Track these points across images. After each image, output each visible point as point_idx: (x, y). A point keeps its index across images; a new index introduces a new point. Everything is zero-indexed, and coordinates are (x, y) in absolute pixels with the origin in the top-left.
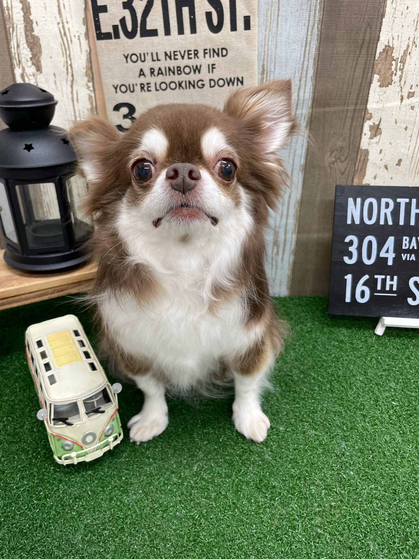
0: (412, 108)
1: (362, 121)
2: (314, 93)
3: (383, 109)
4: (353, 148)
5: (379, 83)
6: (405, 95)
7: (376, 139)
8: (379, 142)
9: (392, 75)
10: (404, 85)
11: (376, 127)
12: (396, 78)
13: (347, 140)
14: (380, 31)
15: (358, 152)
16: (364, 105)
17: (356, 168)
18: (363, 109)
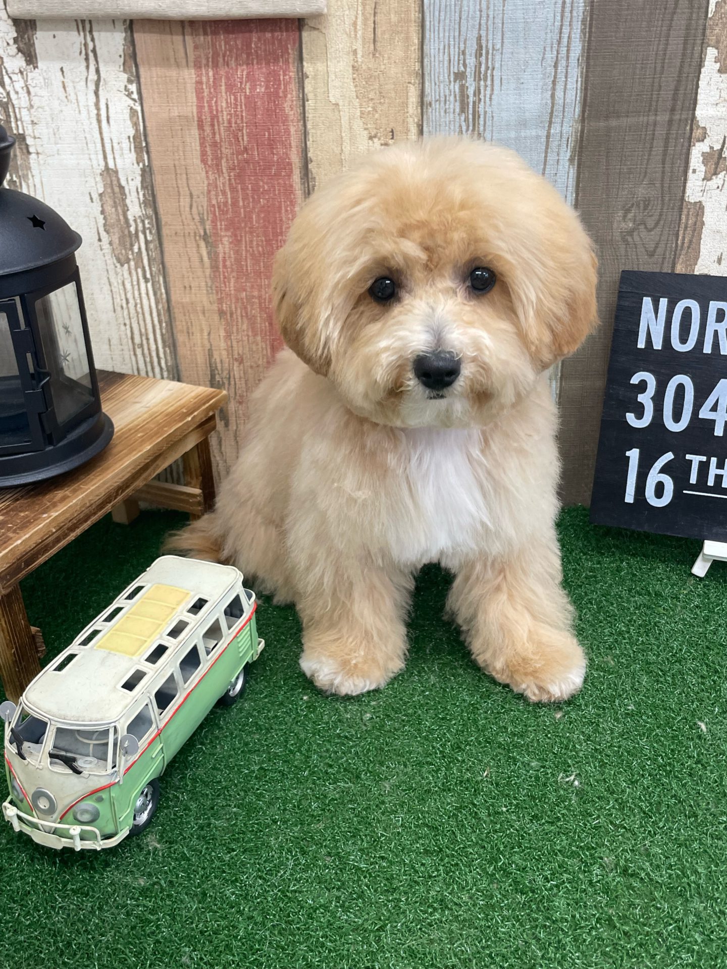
1: (686, 144)
2: (585, 90)
4: (670, 200)
5: (718, 65)
7: (716, 181)
8: (723, 186)
11: (716, 156)
13: (658, 185)
15: (681, 209)
16: (689, 110)
17: (679, 242)
18: (686, 120)
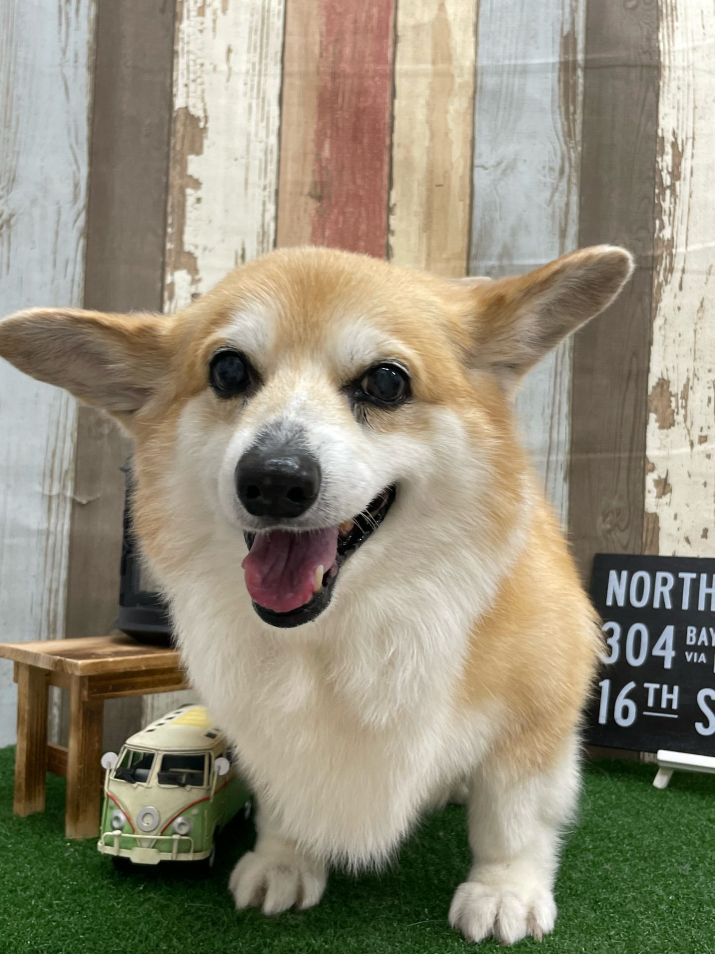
0: (709, 456)
1: (642, 473)
2: (572, 435)
3: (668, 458)
4: (634, 511)
5: (657, 425)
6: (696, 440)
7: (666, 499)
8: (670, 502)
9: (673, 415)
10: (691, 427)
11: (663, 481)
12: (679, 418)
13: (625, 499)
14: (649, 361)
15: (643, 517)
16: (641, 451)
17: (644, 541)
18: (641, 458)
